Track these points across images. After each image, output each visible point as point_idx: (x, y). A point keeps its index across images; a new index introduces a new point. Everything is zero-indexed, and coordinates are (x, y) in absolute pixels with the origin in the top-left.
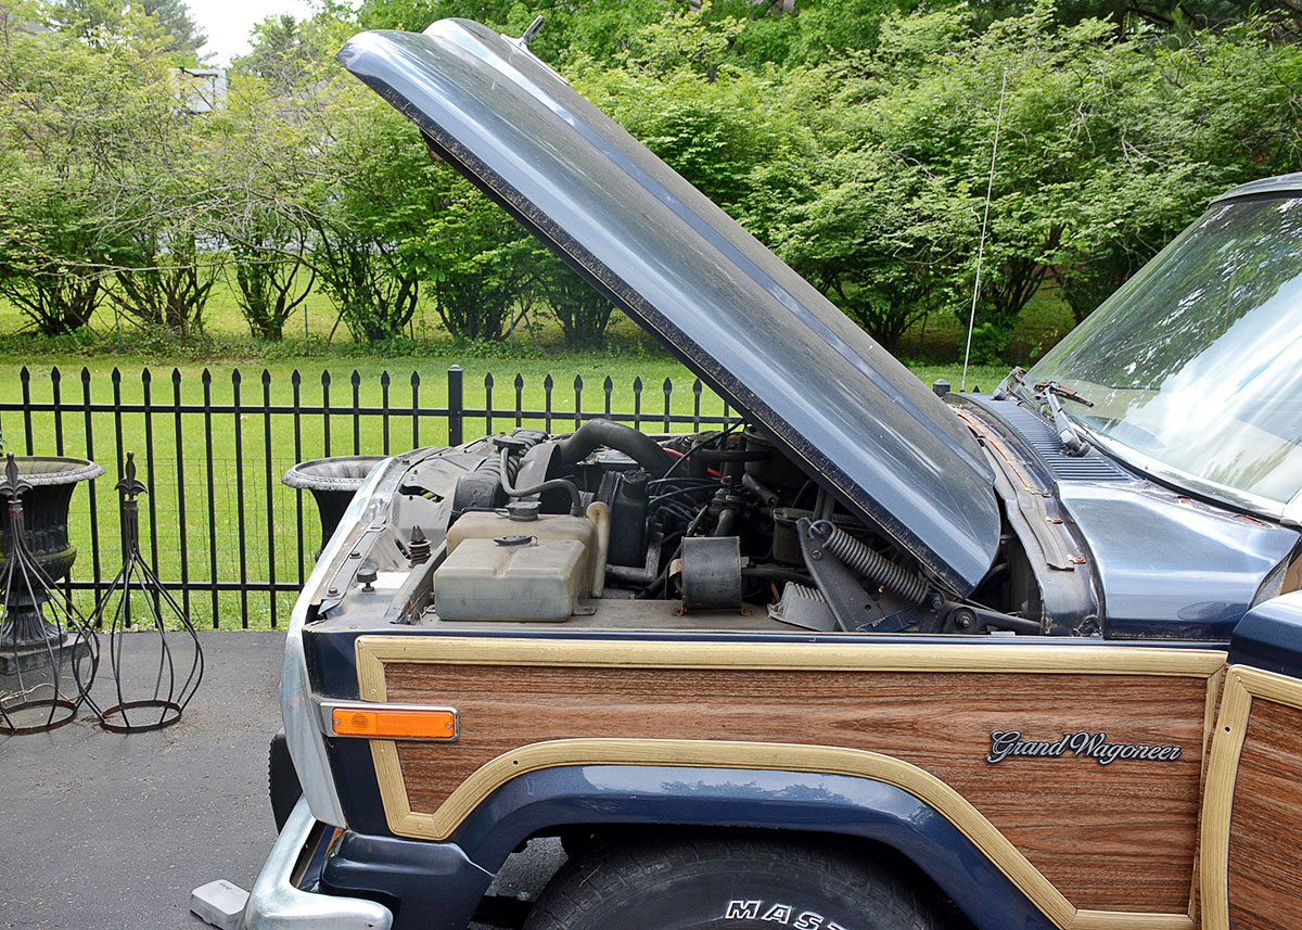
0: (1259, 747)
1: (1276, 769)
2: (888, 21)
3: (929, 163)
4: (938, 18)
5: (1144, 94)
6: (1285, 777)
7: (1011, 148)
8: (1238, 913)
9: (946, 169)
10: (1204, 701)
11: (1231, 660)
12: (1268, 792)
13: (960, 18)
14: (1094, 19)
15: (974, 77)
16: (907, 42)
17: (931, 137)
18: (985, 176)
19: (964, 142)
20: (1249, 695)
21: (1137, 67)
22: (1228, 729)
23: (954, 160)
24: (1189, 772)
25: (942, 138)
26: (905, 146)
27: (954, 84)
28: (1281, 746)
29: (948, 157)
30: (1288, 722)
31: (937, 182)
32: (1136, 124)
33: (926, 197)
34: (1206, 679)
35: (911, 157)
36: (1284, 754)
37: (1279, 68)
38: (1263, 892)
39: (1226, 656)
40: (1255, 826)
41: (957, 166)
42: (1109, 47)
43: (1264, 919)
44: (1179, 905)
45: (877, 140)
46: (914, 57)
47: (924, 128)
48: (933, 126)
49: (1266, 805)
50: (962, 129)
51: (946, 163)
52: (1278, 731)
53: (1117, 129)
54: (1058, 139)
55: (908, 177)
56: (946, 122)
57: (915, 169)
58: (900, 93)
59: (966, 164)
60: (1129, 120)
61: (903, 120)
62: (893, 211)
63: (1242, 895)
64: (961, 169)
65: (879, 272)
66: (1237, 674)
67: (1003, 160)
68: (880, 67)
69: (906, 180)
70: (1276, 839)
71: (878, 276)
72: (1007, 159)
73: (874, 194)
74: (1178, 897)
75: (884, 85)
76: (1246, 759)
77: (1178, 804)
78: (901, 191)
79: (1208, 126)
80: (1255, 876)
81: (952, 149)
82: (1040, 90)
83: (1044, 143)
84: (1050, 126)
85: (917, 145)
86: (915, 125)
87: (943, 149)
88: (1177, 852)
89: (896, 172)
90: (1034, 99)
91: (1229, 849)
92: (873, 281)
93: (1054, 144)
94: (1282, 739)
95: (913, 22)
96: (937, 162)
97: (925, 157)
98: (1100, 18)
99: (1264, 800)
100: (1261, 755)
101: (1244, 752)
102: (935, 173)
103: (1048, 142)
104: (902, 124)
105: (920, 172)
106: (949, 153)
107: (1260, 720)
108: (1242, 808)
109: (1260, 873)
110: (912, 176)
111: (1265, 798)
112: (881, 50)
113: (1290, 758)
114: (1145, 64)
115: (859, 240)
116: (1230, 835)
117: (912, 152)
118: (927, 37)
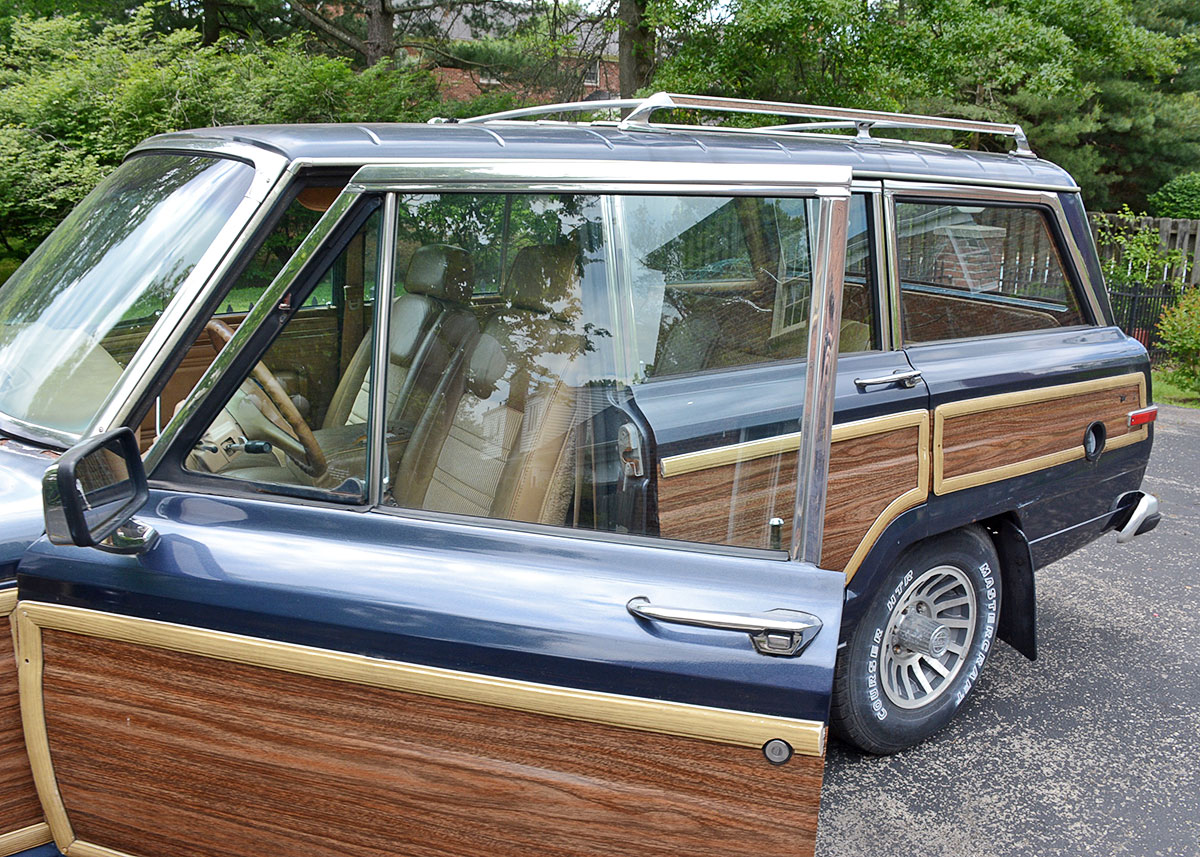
0: (54, 670)
1: (70, 689)
2: (18, 22)
3: (66, 139)
4: (60, 23)
5: (224, 86)
6: (77, 694)
7: (129, 126)
8: (73, 814)
9: (79, 143)
10: (11, 636)
11: (21, 597)
12: (67, 710)
13: (79, 23)
14: (184, 29)
15: (94, 69)
16: (35, 42)
17: (64, 117)
18: (112, 148)
19: (90, 121)
20: (37, 627)
21: (219, 66)
22: (27, 661)
23: (85, 136)
24: (10, 703)
25: (73, 118)
26: (41, 125)
27: (76, 75)
28: (70, 667)
29: (79, 133)
30: (70, 646)
31: (72, 154)
32: (222, 108)
33: (63, 165)
34: (7, 616)
35: (47, 134)
36: (73, 673)
37: (314, 71)
38: (84, 794)
39: (16, 593)
40: (65, 741)
41: (88, 140)
42: (195, 51)
43: (92, 815)
44: (36, 816)
45: (16, 120)
46: (44, 54)
47: (58, 111)
48: (66, 108)
49: (69, 722)
50: (89, 111)
51: (80, 138)
52: (65, 655)
53: (208, 111)
54: (165, 119)
55: (47, 149)
56: (77, 105)
57: (53, 144)
58: (35, 81)
59: (95, 139)
60: (216, 105)
61: (37, 104)
62: (37, 179)
63: (72, 800)
64: (92, 143)
65: (33, 228)
66: (23, 609)
67: (124, 136)
68: (17, 61)
69: (45, 153)
70: (82, 748)
71: (32, 231)
72: (126, 134)
73: (19, 165)
74: (32, 811)
75: (20, 74)
76: (48, 684)
77: (6, 734)
78: (44, 161)
79: (272, 109)
80: (76, 782)
81: (83, 127)
82: (146, 81)
83: (153, 122)
84: (158, 108)
85: (53, 123)
86: (49, 107)
87: (75, 127)
88: (18, 774)
89: (37, 146)
90: (143, 87)
91: (53, 764)
92: (28, 235)
93: (161, 123)
94: (68, 661)
95: (42, 24)
96: (71, 138)
97: (61, 133)
98: (188, 29)
99: (67, 717)
100: (57, 679)
101: (45, 678)
102: (71, 146)
103: (156, 121)
104: (38, 106)
105: (58, 146)
106: (81, 130)
107: (52, 647)
108: (53, 727)
109: (78, 779)
110: (52, 149)
111: (67, 715)
112: (16, 47)
113: (77, 677)
114: (224, 64)
115: (10, 204)
116: (51, 752)
117: (48, 130)
118: (54, 37)
